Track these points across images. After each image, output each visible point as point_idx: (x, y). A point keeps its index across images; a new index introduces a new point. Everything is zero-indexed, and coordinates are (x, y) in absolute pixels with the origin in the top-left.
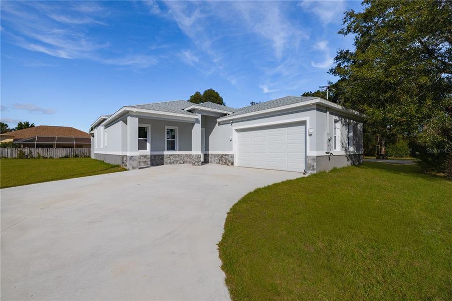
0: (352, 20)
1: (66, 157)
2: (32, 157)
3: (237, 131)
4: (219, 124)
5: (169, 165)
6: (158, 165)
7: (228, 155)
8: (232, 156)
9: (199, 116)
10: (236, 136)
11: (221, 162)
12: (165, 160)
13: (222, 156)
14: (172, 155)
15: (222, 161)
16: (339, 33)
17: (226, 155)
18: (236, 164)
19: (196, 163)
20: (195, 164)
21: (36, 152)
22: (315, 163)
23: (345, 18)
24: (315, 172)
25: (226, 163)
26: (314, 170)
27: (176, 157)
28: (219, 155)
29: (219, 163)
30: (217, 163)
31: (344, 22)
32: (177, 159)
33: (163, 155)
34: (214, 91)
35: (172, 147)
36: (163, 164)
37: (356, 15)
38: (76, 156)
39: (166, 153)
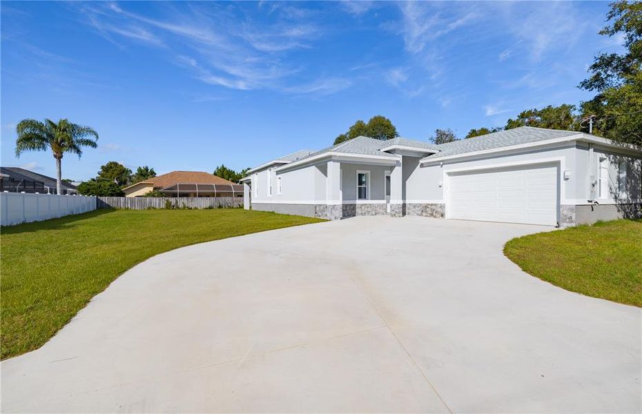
0: (623, 14)
1: (211, 208)
2: (178, 207)
3: (449, 174)
4: (422, 166)
5: (361, 216)
6: (349, 216)
7: (435, 205)
8: (442, 207)
9: (399, 158)
10: (447, 181)
11: (424, 214)
12: (357, 210)
13: (426, 206)
14: (363, 205)
15: (426, 212)
16: (601, 33)
17: (432, 205)
18: (447, 216)
19: (397, 215)
20: (395, 215)
22: (574, 214)
23: (611, 12)
24: (574, 225)
25: (432, 215)
26: (572, 222)
27: (368, 207)
28: (420, 205)
29: (421, 215)
30: (418, 215)
31: (610, 18)
32: (369, 209)
33: (355, 205)
34: (384, 118)
35: (362, 194)
36: (354, 215)
37: (631, 7)
38: (220, 207)
39: (359, 202)
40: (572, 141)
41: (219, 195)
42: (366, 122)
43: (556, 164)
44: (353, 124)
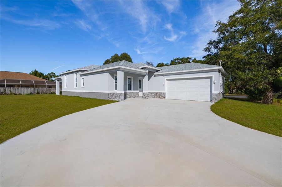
0: (220, 26)
2: (6, 94)
3: (167, 80)
4: (155, 76)
5: (129, 98)
7: (161, 93)
8: (164, 94)
9: (147, 71)
10: (166, 83)
11: (156, 97)
12: (127, 95)
13: (157, 94)
14: (130, 93)
16: (213, 32)
17: (159, 93)
18: (166, 98)
19: (146, 97)
20: (145, 98)
21: (8, 90)
22: (217, 97)
23: (216, 24)
24: (217, 101)
25: (159, 97)
26: (216, 100)
28: (154, 93)
29: (155, 97)
30: (153, 97)
31: (216, 26)
32: (132, 95)
33: (126, 93)
34: (127, 54)
35: (130, 89)
36: (126, 98)
39: (128, 91)
40: (217, 69)
41: (36, 86)
42: (119, 55)
43: (211, 78)
44: (113, 55)
